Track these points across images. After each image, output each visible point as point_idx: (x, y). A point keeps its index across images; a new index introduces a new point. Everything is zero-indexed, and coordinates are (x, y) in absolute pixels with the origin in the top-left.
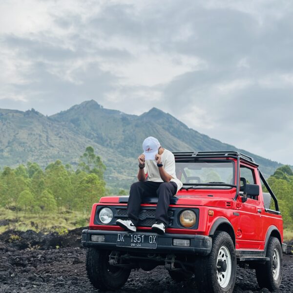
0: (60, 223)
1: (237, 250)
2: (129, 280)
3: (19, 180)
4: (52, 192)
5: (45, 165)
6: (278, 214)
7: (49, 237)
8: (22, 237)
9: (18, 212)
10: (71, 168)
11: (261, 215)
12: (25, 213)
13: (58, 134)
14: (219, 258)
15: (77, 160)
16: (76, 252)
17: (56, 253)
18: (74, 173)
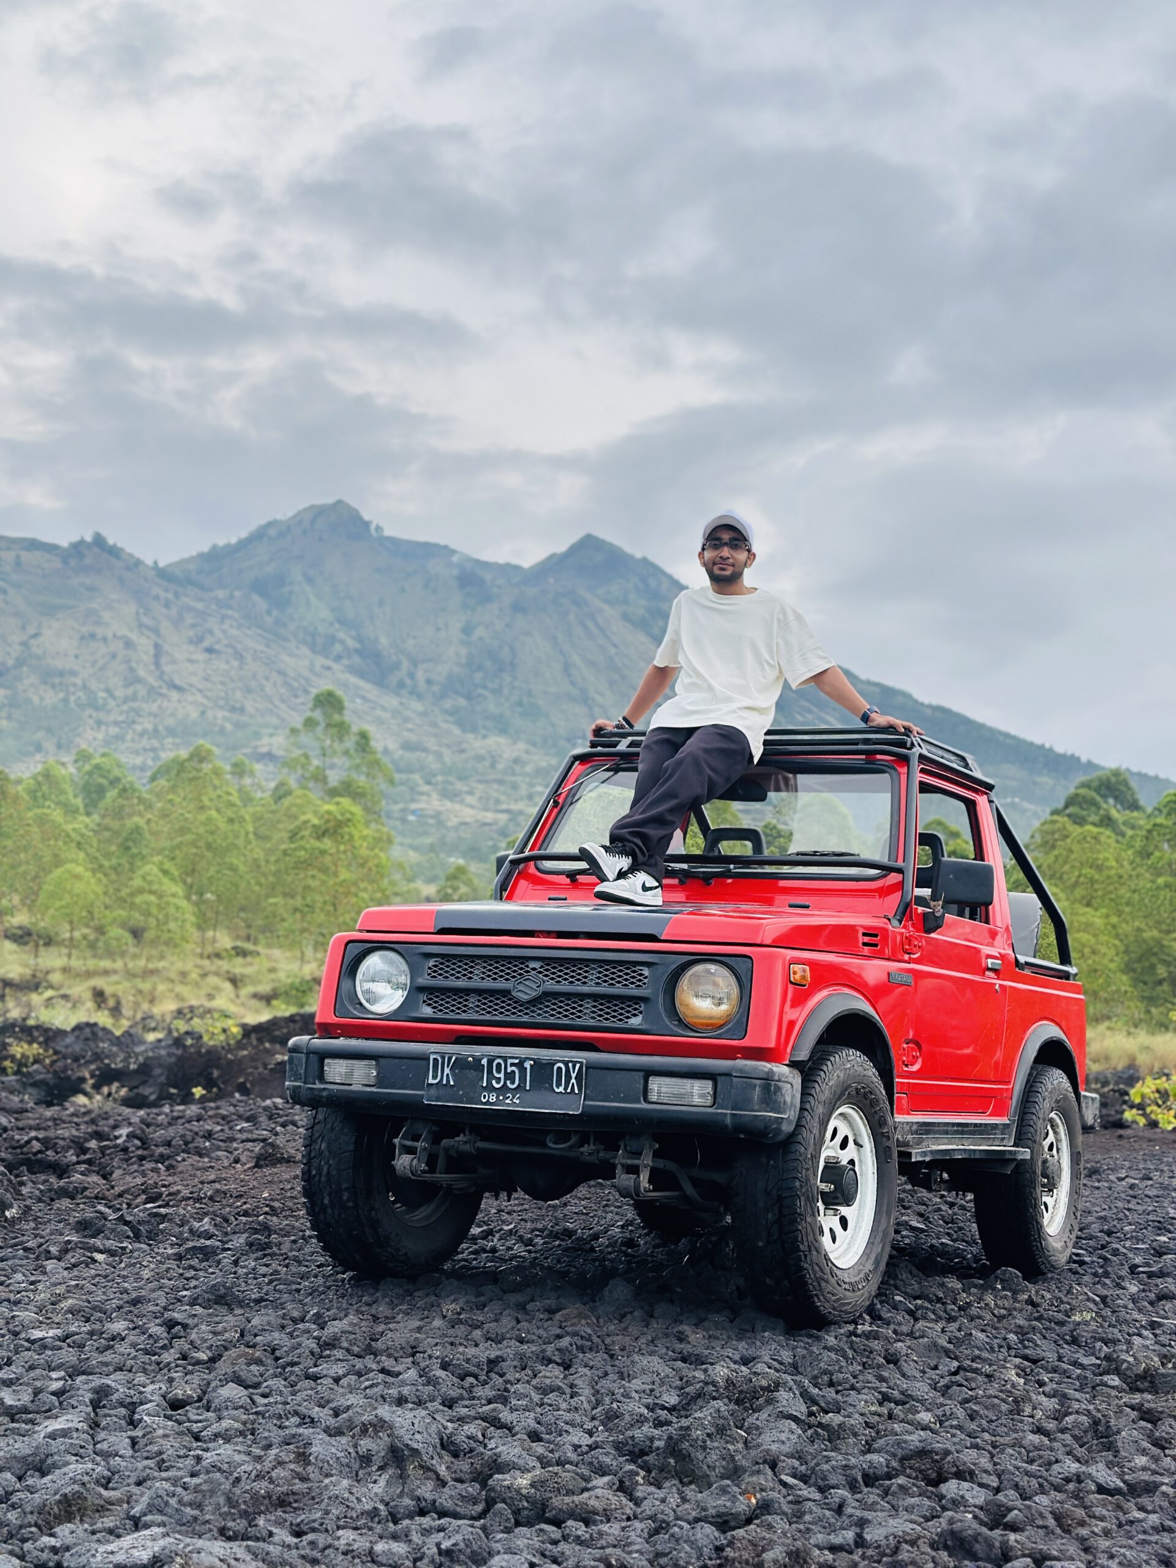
0: (211, 997)
1: (899, 1118)
2: (475, 1231)
3: (41, 821)
4: (176, 873)
5: (150, 763)
6: (1066, 976)
7: (163, 1052)
8: (56, 1052)
9: (42, 949)
10: (252, 774)
11: (998, 982)
12: (69, 956)
13: (200, 639)
14: (830, 1151)
15: (277, 743)
16: (270, 1118)
17: (189, 1122)
18: (267, 794)
